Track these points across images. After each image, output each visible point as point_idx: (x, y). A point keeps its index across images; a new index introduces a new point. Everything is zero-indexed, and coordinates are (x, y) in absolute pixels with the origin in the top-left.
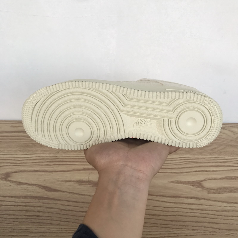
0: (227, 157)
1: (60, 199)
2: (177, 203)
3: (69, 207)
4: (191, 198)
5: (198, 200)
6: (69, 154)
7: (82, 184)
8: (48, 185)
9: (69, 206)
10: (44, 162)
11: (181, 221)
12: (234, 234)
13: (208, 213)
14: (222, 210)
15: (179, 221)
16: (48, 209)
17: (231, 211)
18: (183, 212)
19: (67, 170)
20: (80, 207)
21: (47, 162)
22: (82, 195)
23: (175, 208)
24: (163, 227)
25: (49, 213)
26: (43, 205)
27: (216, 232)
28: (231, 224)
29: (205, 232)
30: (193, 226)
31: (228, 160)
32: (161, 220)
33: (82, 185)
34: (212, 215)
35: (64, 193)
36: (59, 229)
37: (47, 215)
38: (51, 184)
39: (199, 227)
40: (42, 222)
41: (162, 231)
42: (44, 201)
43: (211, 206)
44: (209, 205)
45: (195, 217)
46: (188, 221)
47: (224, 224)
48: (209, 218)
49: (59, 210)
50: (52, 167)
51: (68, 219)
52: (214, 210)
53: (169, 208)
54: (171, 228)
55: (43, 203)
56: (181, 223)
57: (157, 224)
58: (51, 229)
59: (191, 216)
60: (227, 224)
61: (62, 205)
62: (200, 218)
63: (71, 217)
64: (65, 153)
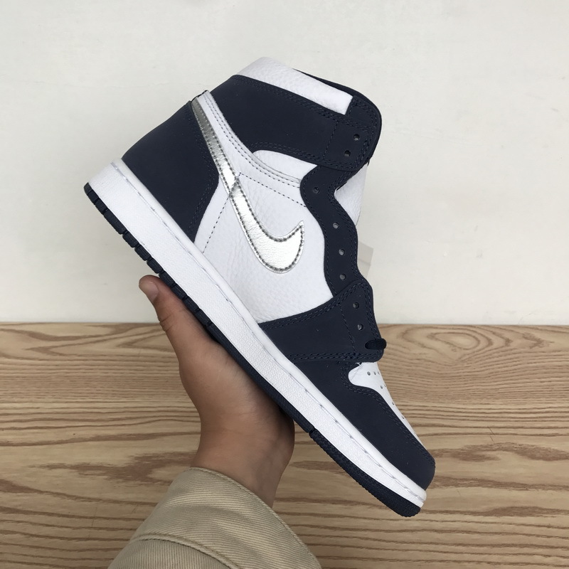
0: (430, 404)
1: (32, 510)
2: (299, 514)
3: (50, 528)
4: (335, 502)
5: (348, 506)
6: (67, 402)
7: (88, 472)
8: (5, 476)
9: (47, 525)
10: (6, 422)
13: (366, 537)
14: (399, 529)
17: (419, 531)
18: (310, 535)
19: (56, 440)
20: (74, 528)
21: (14, 421)
22: (83, 498)
28: (414, 561)
31: (432, 410)
33: (87, 475)
34: (375, 540)
35: (41, 496)
38: (15, 475)
43: (375, 519)
44: (372, 519)
45: (335, 545)
47: (398, 560)
48: (367, 548)
49: (23, 536)
50: (23, 434)
51: (42, 557)
52: (381, 528)
59: (326, 545)
60: (405, 560)
61: (31, 523)
62: (346, 548)
63: (49, 553)
64: (59, 400)
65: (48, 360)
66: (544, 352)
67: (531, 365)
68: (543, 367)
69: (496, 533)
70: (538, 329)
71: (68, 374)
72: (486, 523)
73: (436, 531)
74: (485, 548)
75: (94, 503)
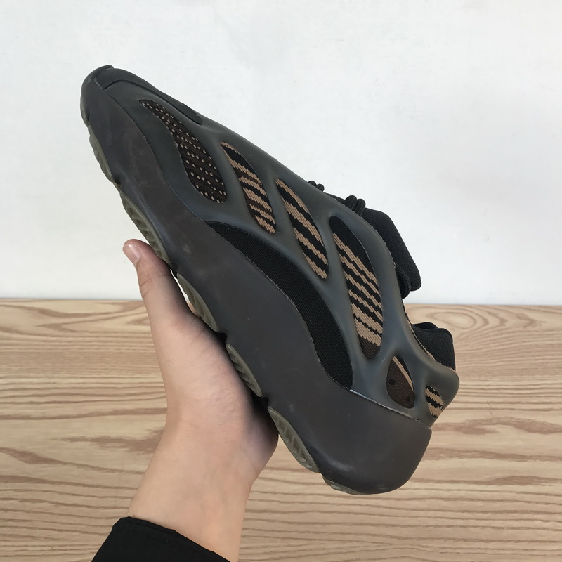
1: (56, 480)
2: (314, 484)
3: (74, 497)
6: (82, 378)
7: (108, 445)
8: (29, 448)
9: (74, 495)
10: (25, 396)
11: (318, 523)
12: (427, 547)
13: (378, 504)
14: (409, 497)
15: (314, 524)
16: (25, 503)
17: (427, 499)
18: (325, 504)
19: (75, 414)
20: (100, 498)
21: (32, 396)
22: (105, 469)
23: (310, 494)
24: (278, 538)
25: (28, 512)
26: (16, 494)
27: (391, 545)
28: (424, 527)
29: (367, 544)
30: (343, 534)
32: (275, 521)
33: (108, 447)
34: (386, 507)
35: (65, 467)
36: (49, 548)
37: (22, 516)
38: (38, 447)
39: (356, 534)
40: (10, 533)
41: (276, 547)
42: (18, 485)
45: (349, 513)
46: (334, 523)
47: (409, 526)
48: (379, 515)
49: (52, 505)
50: (43, 408)
51: (71, 524)
53: (296, 496)
54: (295, 539)
55: (15, 490)
56: (319, 528)
57: (266, 531)
58: (29, 549)
59: (341, 513)
60: (416, 526)
61: (58, 493)
62: (359, 515)
63: (78, 520)
64: (75, 375)
65: (60, 336)
66: (537, 331)
67: (525, 344)
68: (537, 346)
69: (498, 501)
70: (530, 309)
71: (81, 351)
72: (489, 491)
73: (443, 499)
74: (489, 514)
75: (117, 474)
